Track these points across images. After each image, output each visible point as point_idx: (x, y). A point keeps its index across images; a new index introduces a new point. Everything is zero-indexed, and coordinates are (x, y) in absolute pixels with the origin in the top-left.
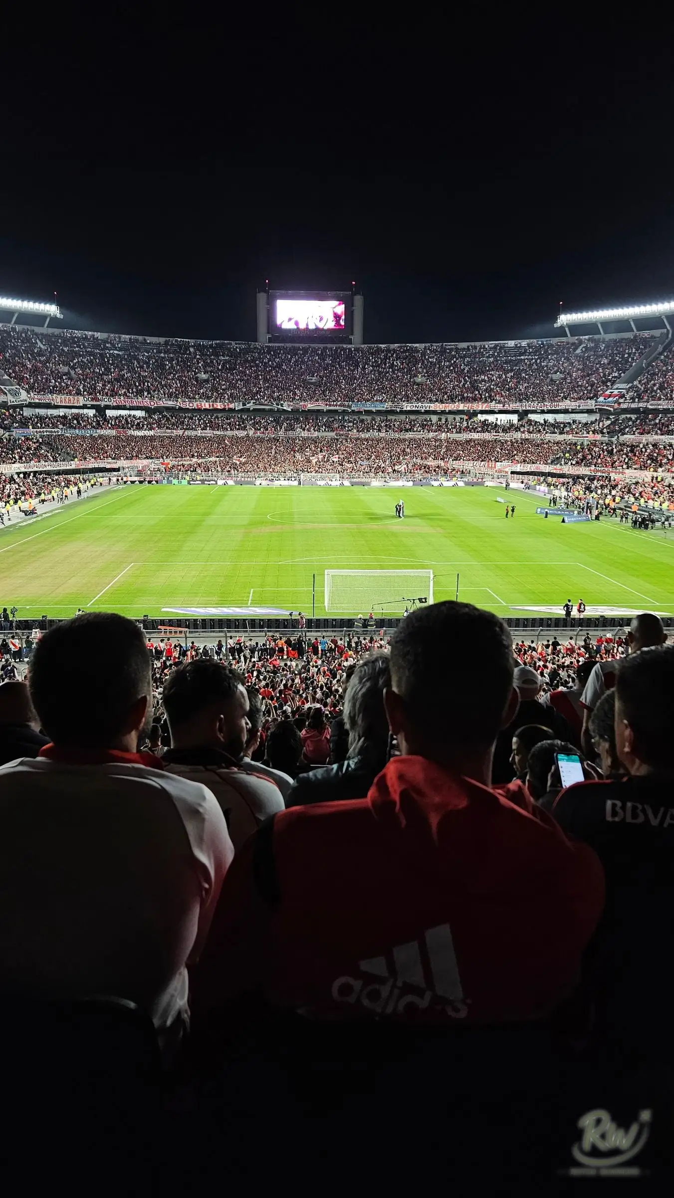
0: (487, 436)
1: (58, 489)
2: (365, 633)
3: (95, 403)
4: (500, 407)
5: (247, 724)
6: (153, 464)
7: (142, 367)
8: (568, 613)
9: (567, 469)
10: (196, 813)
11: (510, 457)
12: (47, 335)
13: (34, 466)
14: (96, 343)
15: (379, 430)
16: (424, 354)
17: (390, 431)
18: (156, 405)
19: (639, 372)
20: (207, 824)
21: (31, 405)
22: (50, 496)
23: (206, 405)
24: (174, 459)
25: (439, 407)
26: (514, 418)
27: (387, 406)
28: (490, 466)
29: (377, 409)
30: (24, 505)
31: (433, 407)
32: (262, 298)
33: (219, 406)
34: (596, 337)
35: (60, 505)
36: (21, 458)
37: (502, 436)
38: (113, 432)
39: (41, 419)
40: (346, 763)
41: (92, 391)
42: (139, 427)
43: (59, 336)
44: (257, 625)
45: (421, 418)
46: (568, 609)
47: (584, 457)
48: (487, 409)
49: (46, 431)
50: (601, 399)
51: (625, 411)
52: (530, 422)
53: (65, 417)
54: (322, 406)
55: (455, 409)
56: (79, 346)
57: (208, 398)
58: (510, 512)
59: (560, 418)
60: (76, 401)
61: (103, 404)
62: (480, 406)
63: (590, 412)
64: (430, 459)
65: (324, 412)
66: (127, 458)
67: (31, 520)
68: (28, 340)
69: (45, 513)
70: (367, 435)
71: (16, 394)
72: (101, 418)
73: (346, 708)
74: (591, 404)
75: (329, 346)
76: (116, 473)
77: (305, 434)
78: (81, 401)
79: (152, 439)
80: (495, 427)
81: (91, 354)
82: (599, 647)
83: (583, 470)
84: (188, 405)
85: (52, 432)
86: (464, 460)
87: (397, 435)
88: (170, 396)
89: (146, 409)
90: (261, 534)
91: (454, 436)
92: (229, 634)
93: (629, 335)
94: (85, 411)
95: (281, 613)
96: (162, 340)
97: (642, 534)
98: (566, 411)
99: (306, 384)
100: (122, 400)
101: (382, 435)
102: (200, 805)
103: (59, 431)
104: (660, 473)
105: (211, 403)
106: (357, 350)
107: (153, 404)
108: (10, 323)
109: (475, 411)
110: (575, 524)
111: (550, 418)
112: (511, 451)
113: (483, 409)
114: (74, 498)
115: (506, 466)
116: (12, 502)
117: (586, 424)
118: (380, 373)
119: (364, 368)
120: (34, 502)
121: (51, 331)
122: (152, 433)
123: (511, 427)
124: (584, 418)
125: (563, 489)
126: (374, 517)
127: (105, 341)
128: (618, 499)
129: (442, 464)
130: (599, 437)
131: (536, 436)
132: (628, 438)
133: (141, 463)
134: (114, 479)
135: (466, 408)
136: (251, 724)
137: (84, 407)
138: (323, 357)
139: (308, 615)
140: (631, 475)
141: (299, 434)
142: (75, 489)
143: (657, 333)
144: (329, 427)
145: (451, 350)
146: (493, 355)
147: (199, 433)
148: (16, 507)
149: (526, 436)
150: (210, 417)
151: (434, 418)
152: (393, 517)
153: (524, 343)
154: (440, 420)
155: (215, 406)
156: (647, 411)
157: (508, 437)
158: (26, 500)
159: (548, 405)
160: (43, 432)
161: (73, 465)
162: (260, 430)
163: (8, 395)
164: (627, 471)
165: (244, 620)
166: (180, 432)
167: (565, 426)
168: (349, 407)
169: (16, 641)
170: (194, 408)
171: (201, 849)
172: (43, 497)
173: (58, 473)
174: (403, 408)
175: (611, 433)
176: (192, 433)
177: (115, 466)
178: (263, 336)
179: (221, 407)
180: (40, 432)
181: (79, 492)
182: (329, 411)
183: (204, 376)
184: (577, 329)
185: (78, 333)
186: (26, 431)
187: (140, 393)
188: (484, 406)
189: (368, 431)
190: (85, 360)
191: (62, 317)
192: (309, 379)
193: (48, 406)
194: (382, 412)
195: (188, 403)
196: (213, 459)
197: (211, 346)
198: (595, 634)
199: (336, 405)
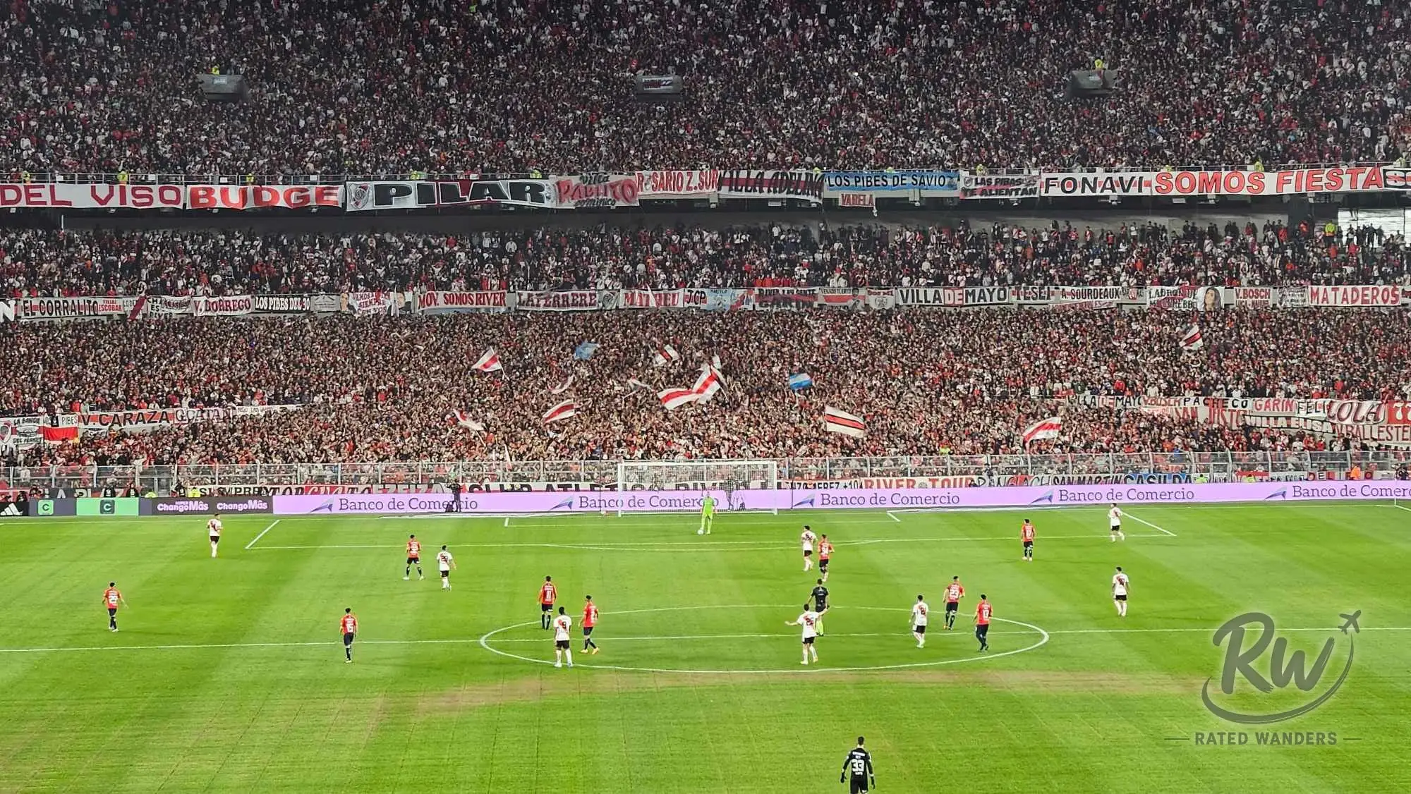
15: (940, 281)
17: (987, 280)
18: (23, 204)
23: (229, 195)
24: (98, 413)
25: (1178, 183)
27: (966, 182)
28: (1399, 416)
29: (926, 194)
31: (1155, 184)
33: (282, 196)
45: (1107, 228)
48: (1373, 188)
54: (702, 186)
55: (1245, 192)
62: (1346, 178)
64: (1152, 391)
65: (708, 209)
70: (893, 298)
77: (639, 300)
84: (156, 195)
86: (1288, 395)
90: (455, 715)
99: (634, 105)
101: (950, 297)
105: (250, 188)
109: (1327, 195)
113: (1360, 188)
129: (1202, 410)
135: (1289, 189)
141: (607, 298)
144: (723, 263)
147: (201, 303)
151: (1169, 228)
154: (1190, 232)
155: (267, 196)
162: (447, 286)
166: (125, 304)
168: (815, 187)
170: (180, 206)
174: (1033, 191)
176: (165, 308)
179: (288, 199)
182: (729, 206)
183: (223, 80)
188: (1362, 177)
189: (895, 283)
192: (647, 84)
194: (948, 208)
195: (156, 188)
199: (760, 182)
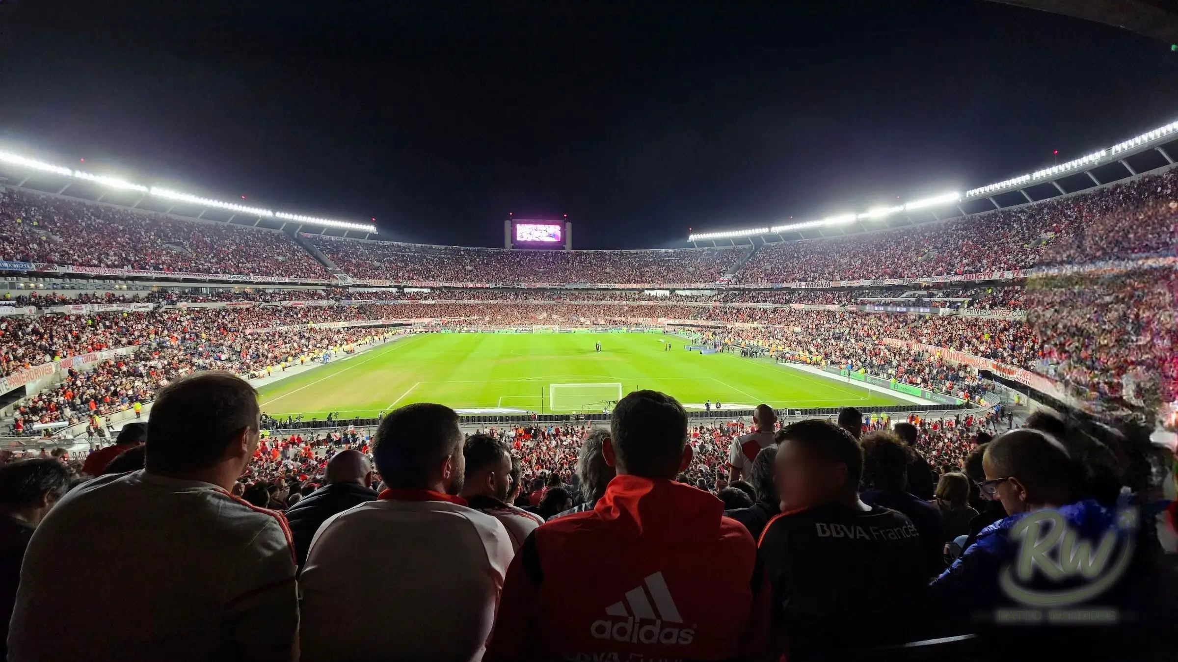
0: (651, 303)
1: (370, 337)
2: (577, 424)
3: (397, 284)
4: (657, 286)
6: (434, 321)
7: (429, 263)
8: (708, 409)
9: (700, 322)
10: (491, 536)
11: (666, 315)
12: (367, 244)
13: (355, 323)
14: (400, 249)
15: (584, 300)
16: (610, 256)
17: (591, 300)
18: (438, 286)
19: (739, 268)
20: (499, 544)
21: (354, 286)
22: (364, 342)
23: (471, 285)
24: (449, 318)
25: (621, 286)
26: (667, 293)
27: (588, 285)
28: (654, 320)
29: (581, 287)
30: (346, 347)
31: (617, 286)
32: (507, 223)
33: (479, 285)
34: (712, 248)
35: (371, 347)
36: (346, 318)
37: (660, 303)
38: (409, 302)
39: (360, 294)
40: (583, 505)
41: (396, 277)
42: (425, 298)
43: (374, 244)
44: (504, 419)
45: (609, 293)
46: (708, 406)
47: (710, 316)
48: (650, 287)
50: (718, 282)
51: (732, 289)
52: (677, 296)
53: (377, 293)
54: (546, 285)
55: (631, 287)
56: (388, 250)
57: (472, 281)
58: (668, 348)
59: (695, 293)
60: (384, 283)
61: (402, 285)
62: (646, 286)
63: (712, 289)
64: (617, 317)
65: (548, 289)
66: (417, 317)
67: (351, 357)
68: (355, 247)
69: (361, 352)
70: (576, 303)
71: (345, 279)
72: (402, 294)
73: (578, 468)
74: (712, 285)
75: (551, 251)
76: (409, 327)
77: (536, 302)
78: (388, 283)
79: (434, 305)
80: (655, 298)
81: (396, 255)
82: (728, 429)
83: (711, 323)
84: (459, 286)
85: (366, 302)
86: (638, 317)
87: (595, 303)
88: (447, 280)
89: (432, 288)
90: (507, 363)
91: (631, 303)
92: (485, 426)
93: (731, 248)
94: (391, 289)
95: (521, 412)
96: (443, 247)
97: (747, 360)
98: (698, 289)
99: (536, 273)
100: (414, 283)
101: (586, 302)
102: (495, 531)
103: (373, 301)
104: (755, 324)
105: (474, 284)
106: (568, 253)
107: (436, 285)
108: (342, 236)
109: (643, 288)
110: (708, 355)
111: (688, 293)
112: (668, 312)
113: (648, 287)
114: (382, 342)
115: (663, 320)
116: (338, 345)
117: (710, 297)
118: (583, 266)
119: (573, 264)
120: (352, 346)
121: (370, 241)
122: (434, 302)
123: (664, 298)
124: (708, 293)
125: (699, 334)
126: (581, 352)
127: (404, 248)
128: (732, 340)
129: (624, 319)
130: (718, 304)
131: (680, 303)
132: (735, 304)
133: (426, 320)
134: (408, 330)
135: (637, 287)
137: (390, 287)
138: (547, 257)
139: (538, 413)
140: (739, 325)
141: (532, 302)
142: (382, 337)
143: (746, 246)
144: (550, 297)
145: (627, 254)
146: (652, 257)
147: (466, 302)
148: (341, 349)
149: (675, 303)
150: (475, 292)
151: (618, 293)
152: (594, 351)
153: (670, 251)
154: (622, 294)
155: (477, 286)
156: (744, 290)
157: (664, 303)
158: (347, 344)
159: (687, 286)
160: (362, 302)
161: (380, 322)
162: (506, 300)
163: (340, 280)
164: (736, 323)
165: (496, 417)
166: (453, 302)
167: (697, 298)
168: (564, 286)
169: (338, 434)
170: (463, 287)
171: (497, 563)
172: (359, 342)
173: (370, 327)
174: (598, 287)
175: (725, 301)
176: (461, 302)
177: (410, 322)
178: (508, 245)
179: (481, 286)
180: (359, 302)
181: (385, 339)
182: (551, 289)
183: (470, 268)
184: (701, 243)
185: (387, 243)
186: (350, 302)
187: (427, 278)
189: (576, 300)
190: (392, 259)
191: (377, 233)
192: (538, 271)
193: (366, 286)
194: (585, 290)
195: (459, 284)
196: (475, 317)
197: (475, 250)
198: (725, 420)
199: (556, 285)
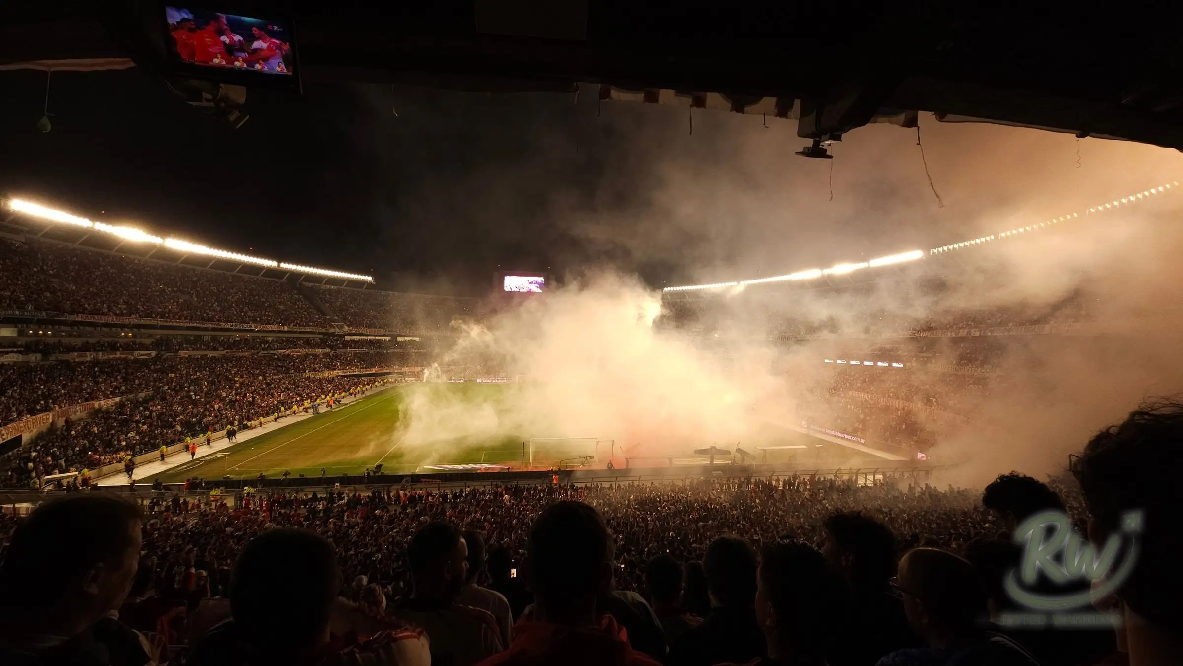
1: (362, 386)
3: (390, 333)
5: (466, 565)
12: (364, 293)
13: (348, 371)
21: (350, 334)
22: (356, 390)
32: (497, 275)
35: (363, 396)
36: (340, 366)
38: (401, 350)
39: (355, 342)
41: (390, 326)
42: (417, 347)
43: (371, 294)
44: (486, 476)
49: (358, 350)
53: (371, 341)
60: (379, 332)
61: (395, 333)
66: (408, 366)
68: (353, 296)
69: (352, 402)
71: (342, 327)
72: (394, 343)
76: (400, 375)
78: (382, 332)
85: (362, 350)
88: (438, 329)
89: (423, 337)
94: (384, 338)
95: (502, 468)
100: (407, 331)
103: (367, 349)
107: (427, 334)
108: (342, 286)
114: (373, 391)
116: (331, 395)
121: (367, 291)
122: (424, 351)
133: (416, 369)
134: (399, 379)
136: (469, 565)
137: (384, 335)
139: (519, 469)
158: (339, 393)
160: (356, 350)
161: (372, 370)
163: (336, 328)
172: (351, 390)
173: (363, 375)
177: (401, 371)
180: (354, 350)
181: (376, 388)
185: (383, 292)
186: (345, 349)
190: (387, 308)
191: (375, 283)
193: (361, 335)
